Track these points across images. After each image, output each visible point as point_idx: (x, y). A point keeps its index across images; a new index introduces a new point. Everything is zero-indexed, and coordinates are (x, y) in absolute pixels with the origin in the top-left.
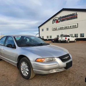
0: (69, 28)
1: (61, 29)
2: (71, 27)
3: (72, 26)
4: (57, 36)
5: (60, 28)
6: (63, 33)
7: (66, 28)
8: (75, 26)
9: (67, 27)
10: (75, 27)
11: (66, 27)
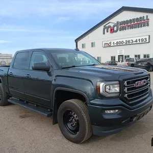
0: (134, 43)
1: (119, 44)
2: (138, 42)
3: (139, 40)
4: (112, 57)
5: (117, 42)
6: (123, 52)
7: (128, 43)
8: (144, 40)
9: (131, 42)
10: (144, 42)
11: (129, 41)
